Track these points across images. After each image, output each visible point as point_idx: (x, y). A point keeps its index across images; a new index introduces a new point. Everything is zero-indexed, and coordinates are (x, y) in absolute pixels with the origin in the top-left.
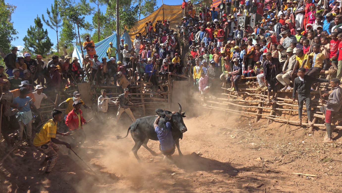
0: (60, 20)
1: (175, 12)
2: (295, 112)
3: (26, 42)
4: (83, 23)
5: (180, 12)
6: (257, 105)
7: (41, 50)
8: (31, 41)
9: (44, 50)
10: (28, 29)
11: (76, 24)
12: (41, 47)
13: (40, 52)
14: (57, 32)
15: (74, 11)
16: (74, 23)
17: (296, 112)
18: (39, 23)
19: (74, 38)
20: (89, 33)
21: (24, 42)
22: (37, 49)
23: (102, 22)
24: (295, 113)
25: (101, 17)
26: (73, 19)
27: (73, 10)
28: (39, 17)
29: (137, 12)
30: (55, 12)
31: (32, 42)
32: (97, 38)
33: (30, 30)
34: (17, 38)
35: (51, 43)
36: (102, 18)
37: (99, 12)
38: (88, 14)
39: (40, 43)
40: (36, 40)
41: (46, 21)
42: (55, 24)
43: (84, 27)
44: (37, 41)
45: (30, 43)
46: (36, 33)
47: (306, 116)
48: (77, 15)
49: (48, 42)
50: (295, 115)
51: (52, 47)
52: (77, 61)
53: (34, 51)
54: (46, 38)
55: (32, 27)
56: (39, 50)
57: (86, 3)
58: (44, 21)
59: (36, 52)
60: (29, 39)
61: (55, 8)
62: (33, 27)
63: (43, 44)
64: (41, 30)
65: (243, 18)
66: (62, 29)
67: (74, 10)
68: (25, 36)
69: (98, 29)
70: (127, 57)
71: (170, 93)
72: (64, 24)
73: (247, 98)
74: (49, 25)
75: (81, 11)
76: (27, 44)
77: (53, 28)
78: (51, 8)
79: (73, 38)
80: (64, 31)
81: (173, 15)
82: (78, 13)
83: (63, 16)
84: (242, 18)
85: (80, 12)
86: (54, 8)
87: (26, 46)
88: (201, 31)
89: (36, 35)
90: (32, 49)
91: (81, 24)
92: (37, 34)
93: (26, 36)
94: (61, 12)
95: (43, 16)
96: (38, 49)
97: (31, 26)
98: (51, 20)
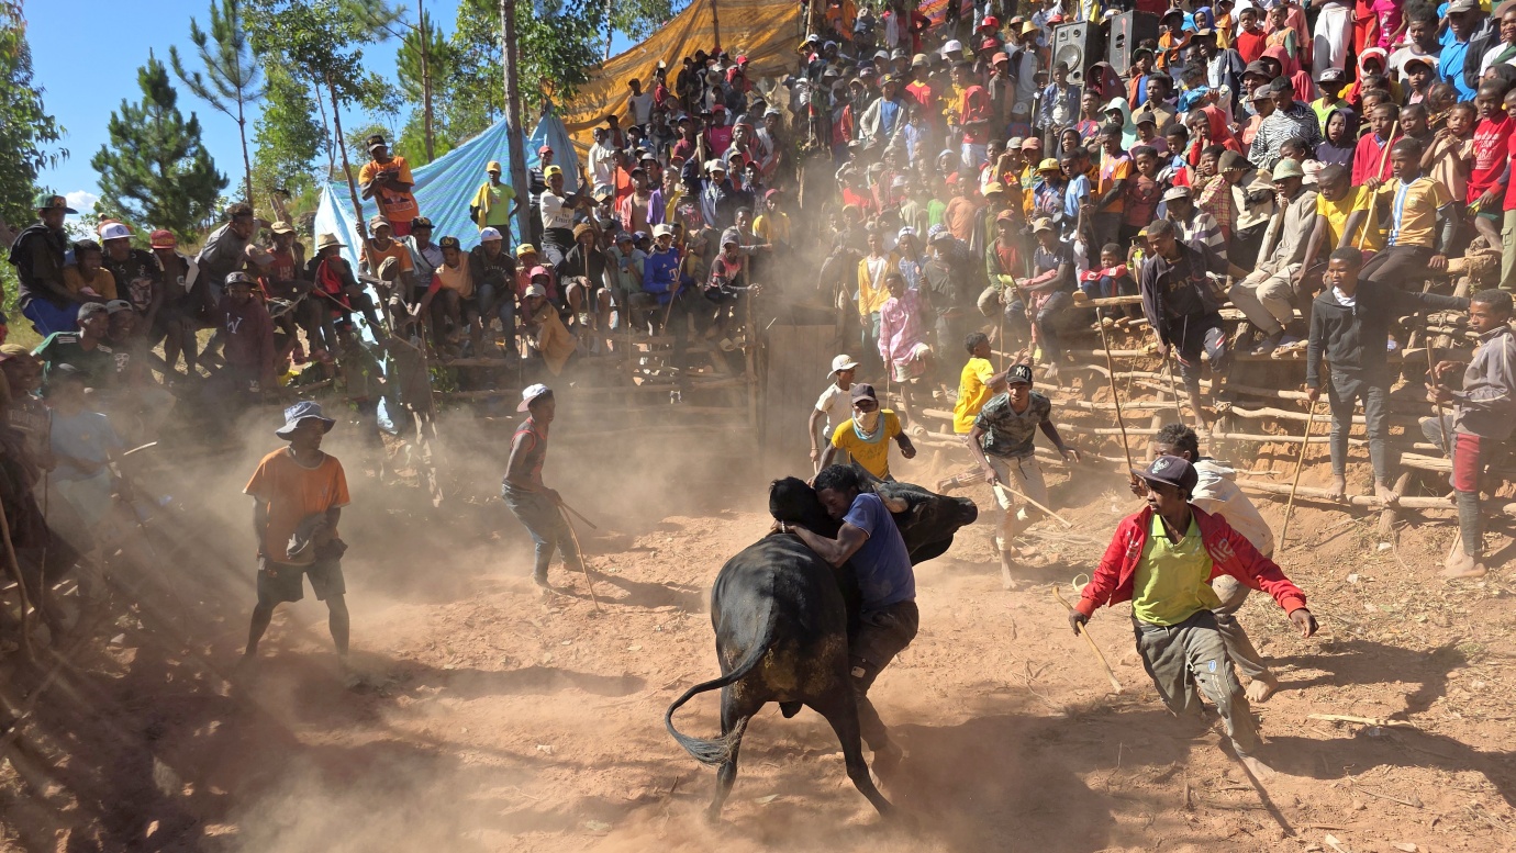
0: (253, 70)
1: (770, 17)
2: (1314, 446)
3: (105, 175)
4: (356, 82)
5: (791, 14)
6: (1146, 423)
7: (173, 208)
8: (126, 167)
9: (187, 206)
10: (110, 116)
11: (322, 87)
12: (175, 193)
13: (172, 216)
14: (242, 122)
15: (314, 25)
16: (317, 82)
17: (1319, 447)
18: (158, 88)
19: (319, 149)
20: (387, 126)
21: (98, 175)
22: (156, 205)
23: (440, 70)
24: (1318, 451)
25: (435, 51)
26: (310, 61)
27: (310, 22)
28: (156, 58)
29: (595, 20)
30: (228, 34)
31: (133, 172)
32: (423, 146)
33: (121, 118)
34: (64, 154)
35: (218, 177)
36: (440, 53)
37: (425, 29)
38: (375, 36)
39: (170, 176)
40: (151, 163)
41: (190, 77)
42: (231, 88)
43: (359, 95)
44: (156, 168)
45: (123, 179)
46: (146, 134)
47: (1363, 465)
48: (326, 45)
49: (204, 171)
50: (1316, 460)
51: (223, 193)
52: (338, 252)
53: (145, 213)
54: (194, 155)
55: (130, 106)
56: (166, 207)
58: (182, 75)
59: (155, 217)
60: (117, 161)
61: (227, 16)
62: (135, 105)
63: (181, 179)
64: (171, 119)
65: (1077, 33)
66: (263, 109)
67: (313, 23)
68: (100, 149)
69: (424, 107)
70: (559, 225)
71: (756, 383)
72: (269, 88)
73: (1102, 390)
74: (203, 93)
75: (344, 25)
76: (111, 184)
77: (222, 108)
78: (209, 16)
79: (314, 146)
80: (275, 118)
81: (757, 31)
82: (332, 35)
83: (264, 50)
84: (1071, 34)
85: (340, 28)
86: (222, 17)
87: (108, 193)
88: (884, 100)
89: (149, 139)
90: (136, 205)
91: (344, 81)
92: (155, 134)
93: (104, 147)
94: (257, 31)
95: (173, 52)
96: (162, 204)
97: (124, 101)
98: (211, 69)
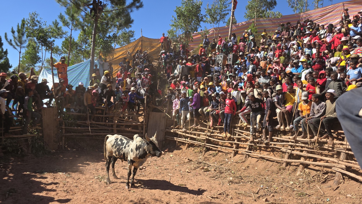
0: (25, 41)
1: (155, 45)
4: (52, 47)
6: (234, 140)
11: (43, 47)
14: (20, 52)
15: (44, 33)
20: (56, 58)
25: (72, 43)
26: (41, 41)
30: (21, 32)
37: (71, 38)
38: (59, 37)
42: (19, 44)
43: (52, 50)
48: (46, 38)
49: (6, 63)
51: (10, 69)
54: (4, 59)
57: (59, 27)
58: (7, 39)
61: (21, 27)
66: (25, 50)
71: (146, 125)
72: (29, 45)
74: (11, 44)
77: (16, 48)
78: (17, 27)
79: (36, 61)
80: (28, 53)
81: (151, 48)
82: (48, 36)
83: (30, 37)
84: (220, 57)
85: (50, 34)
86: (20, 28)
88: (180, 65)
91: (49, 46)
94: (29, 32)
98: (14, 39)
